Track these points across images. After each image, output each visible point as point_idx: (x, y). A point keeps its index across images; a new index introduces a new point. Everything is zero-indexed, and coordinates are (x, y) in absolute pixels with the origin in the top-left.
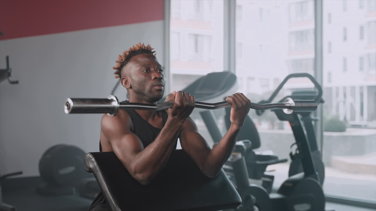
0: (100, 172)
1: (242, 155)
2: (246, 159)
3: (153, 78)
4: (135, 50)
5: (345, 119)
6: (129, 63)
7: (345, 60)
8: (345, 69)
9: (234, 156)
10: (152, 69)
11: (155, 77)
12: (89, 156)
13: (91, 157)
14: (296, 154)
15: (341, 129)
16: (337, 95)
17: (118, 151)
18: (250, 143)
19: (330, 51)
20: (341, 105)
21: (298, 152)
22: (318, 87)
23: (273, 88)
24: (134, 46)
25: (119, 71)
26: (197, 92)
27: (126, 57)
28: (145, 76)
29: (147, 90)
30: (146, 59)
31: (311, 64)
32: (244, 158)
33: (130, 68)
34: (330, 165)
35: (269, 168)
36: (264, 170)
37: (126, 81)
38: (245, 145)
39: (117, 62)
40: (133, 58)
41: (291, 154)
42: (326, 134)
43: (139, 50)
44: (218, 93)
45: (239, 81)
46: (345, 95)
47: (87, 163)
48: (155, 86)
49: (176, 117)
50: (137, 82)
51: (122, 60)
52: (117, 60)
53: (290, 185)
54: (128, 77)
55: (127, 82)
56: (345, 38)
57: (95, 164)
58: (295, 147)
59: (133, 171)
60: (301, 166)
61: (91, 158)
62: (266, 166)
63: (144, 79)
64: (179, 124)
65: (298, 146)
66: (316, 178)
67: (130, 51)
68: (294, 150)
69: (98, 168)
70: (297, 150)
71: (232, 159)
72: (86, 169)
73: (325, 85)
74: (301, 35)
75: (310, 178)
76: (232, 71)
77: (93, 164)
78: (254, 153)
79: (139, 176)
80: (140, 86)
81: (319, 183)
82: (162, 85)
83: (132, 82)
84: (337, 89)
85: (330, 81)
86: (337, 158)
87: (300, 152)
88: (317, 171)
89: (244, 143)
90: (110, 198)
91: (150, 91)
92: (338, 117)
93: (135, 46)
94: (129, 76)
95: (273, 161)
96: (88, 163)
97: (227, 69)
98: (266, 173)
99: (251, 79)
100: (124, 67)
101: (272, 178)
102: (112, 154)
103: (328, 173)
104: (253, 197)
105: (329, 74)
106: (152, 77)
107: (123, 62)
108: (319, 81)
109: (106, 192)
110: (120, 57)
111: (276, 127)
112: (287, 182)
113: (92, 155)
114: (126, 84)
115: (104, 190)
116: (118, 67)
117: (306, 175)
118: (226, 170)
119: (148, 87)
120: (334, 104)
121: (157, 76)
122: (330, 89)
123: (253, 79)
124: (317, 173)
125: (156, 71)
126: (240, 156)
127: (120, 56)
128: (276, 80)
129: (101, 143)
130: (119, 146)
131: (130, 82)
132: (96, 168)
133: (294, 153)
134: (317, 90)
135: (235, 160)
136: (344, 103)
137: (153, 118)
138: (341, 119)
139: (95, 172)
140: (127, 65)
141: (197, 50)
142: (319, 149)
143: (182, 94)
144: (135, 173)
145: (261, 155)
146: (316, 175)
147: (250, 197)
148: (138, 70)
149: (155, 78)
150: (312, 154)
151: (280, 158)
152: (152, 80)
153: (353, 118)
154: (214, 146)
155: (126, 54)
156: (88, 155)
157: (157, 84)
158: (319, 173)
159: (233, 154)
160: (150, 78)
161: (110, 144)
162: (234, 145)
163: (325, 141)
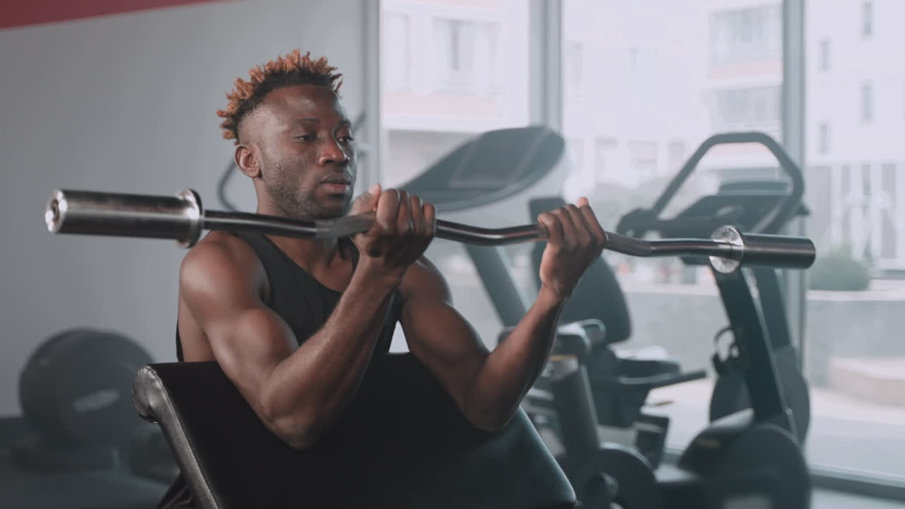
0: (178, 422)
1: (580, 363)
2: (590, 373)
3: (322, 159)
4: (284, 69)
5: (867, 253)
6: (261, 109)
7: (867, 90)
8: (867, 115)
9: (557, 364)
10: (323, 134)
11: (327, 158)
12: (148, 375)
13: (154, 377)
14: (730, 358)
15: (857, 282)
16: (846, 189)
17: (225, 357)
18: (602, 327)
19: (825, 66)
20: (856, 215)
21: (735, 352)
22: (792, 169)
23: (668, 168)
24: (280, 58)
25: (234, 123)
26: (455, 183)
27: (256, 87)
28: (302, 151)
29: (302, 190)
30: (307, 102)
31: (772, 100)
32: (584, 370)
33: (263, 123)
34: (824, 383)
35: (655, 395)
36: (641, 401)
37: (249, 156)
38: (587, 334)
39: (229, 98)
40: (275, 92)
41: (716, 360)
42: (813, 296)
43: (292, 72)
44: (514, 187)
45: (571, 153)
46: (867, 188)
47: (141, 393)
48: (325, 182)
49: (381, 260)
50: (278, 165)
51: (244, 94)
52: (230, 93)
53: (713, 444)
54: (256, 146)
55: (252, 158)
56: (868, 30)
57: (165, 396)
58: (728, 338)
59: (267, 411)
60: (744, 393)
61: (153, 381)
62: (645, 390)
63: (297, 159)
64: (390, 279)
65: (736, 335)
66: (786, 425)
67: (269, 72)
68: (725, 345)
69: (171, 409)
70: (732, 346)
71: (552, 372)
72: (138, 408)
73: (812, 158)
74: (744, 20)
75: (771, 427)
76: (553, 126)
77: (157, 396)
78: (612, 355)
79: (284, 425)
80: (284, 177)
81: (794, 438)
82: (344, 183)
83: (264, 161)
84: (846, 170)
85: (824, 149)
86: (844, 364)
87: (740, 350)
88: (790, 407)
89: (586, 327)
90: (204, 494)
91: (312, 196)
92: (847, 248)
93: (284, 57)
94: (258, 144)
95: (666, 377)
96: (145, 394)
97: (537, 121)
98: (647, 410)
99: (607, 142)
100: (246, 115)
101: (663, 422)
102: (212, 367)
103: (821, 405)
104: (609, 480)
105: (824, 128)
106: (320, 157)
107: (248, 100)
108: (793, 154)
109: (195, 475)
110: (240, 85)
111: (676, 277)
112: (705, 435)
113: (155, 372)
114: (247, 164)
115: (189, 470)
116: (231, 110)
117: (758, 418)
118: (535, 402)
119: (306, 184)
120: (837, 212)
121: (334, 156)
122: (826, 170)
123: (609, 142)
124: (789, 412)
125: (333, 139)
126: (572, 364)
127: (240, 81)
128: (676, 146)
129: (180, 335)
130: (232, 343)
131: (259, 162)
132: (166, 409)
133: (724, 355)
134: (788, 179)
135: (559, 377)
136: (865, 208)
137: (329, 262)
138: (857, 254)
139: (164, 420)
140: (255, 112)
141: (455, 65)
142: (795, 342)
143: (399, 197)
144: (274, 415)
145: (632, 359)
146: (786, 417)
147: (602, 480)
148: (284, 132)
149: (327, 162)
150: (774, 356)
151: (686, 368)
152: (319, 166)
153: (889, 250)
154: (502, 339)
155: (256, 80)
156: (145, 370)
157: (330, 179)
158: (794, 412)
159: (553, 358)
160: (313, 158)
161: (205, 339)
162: (554, 334)
163: (811, 316)
